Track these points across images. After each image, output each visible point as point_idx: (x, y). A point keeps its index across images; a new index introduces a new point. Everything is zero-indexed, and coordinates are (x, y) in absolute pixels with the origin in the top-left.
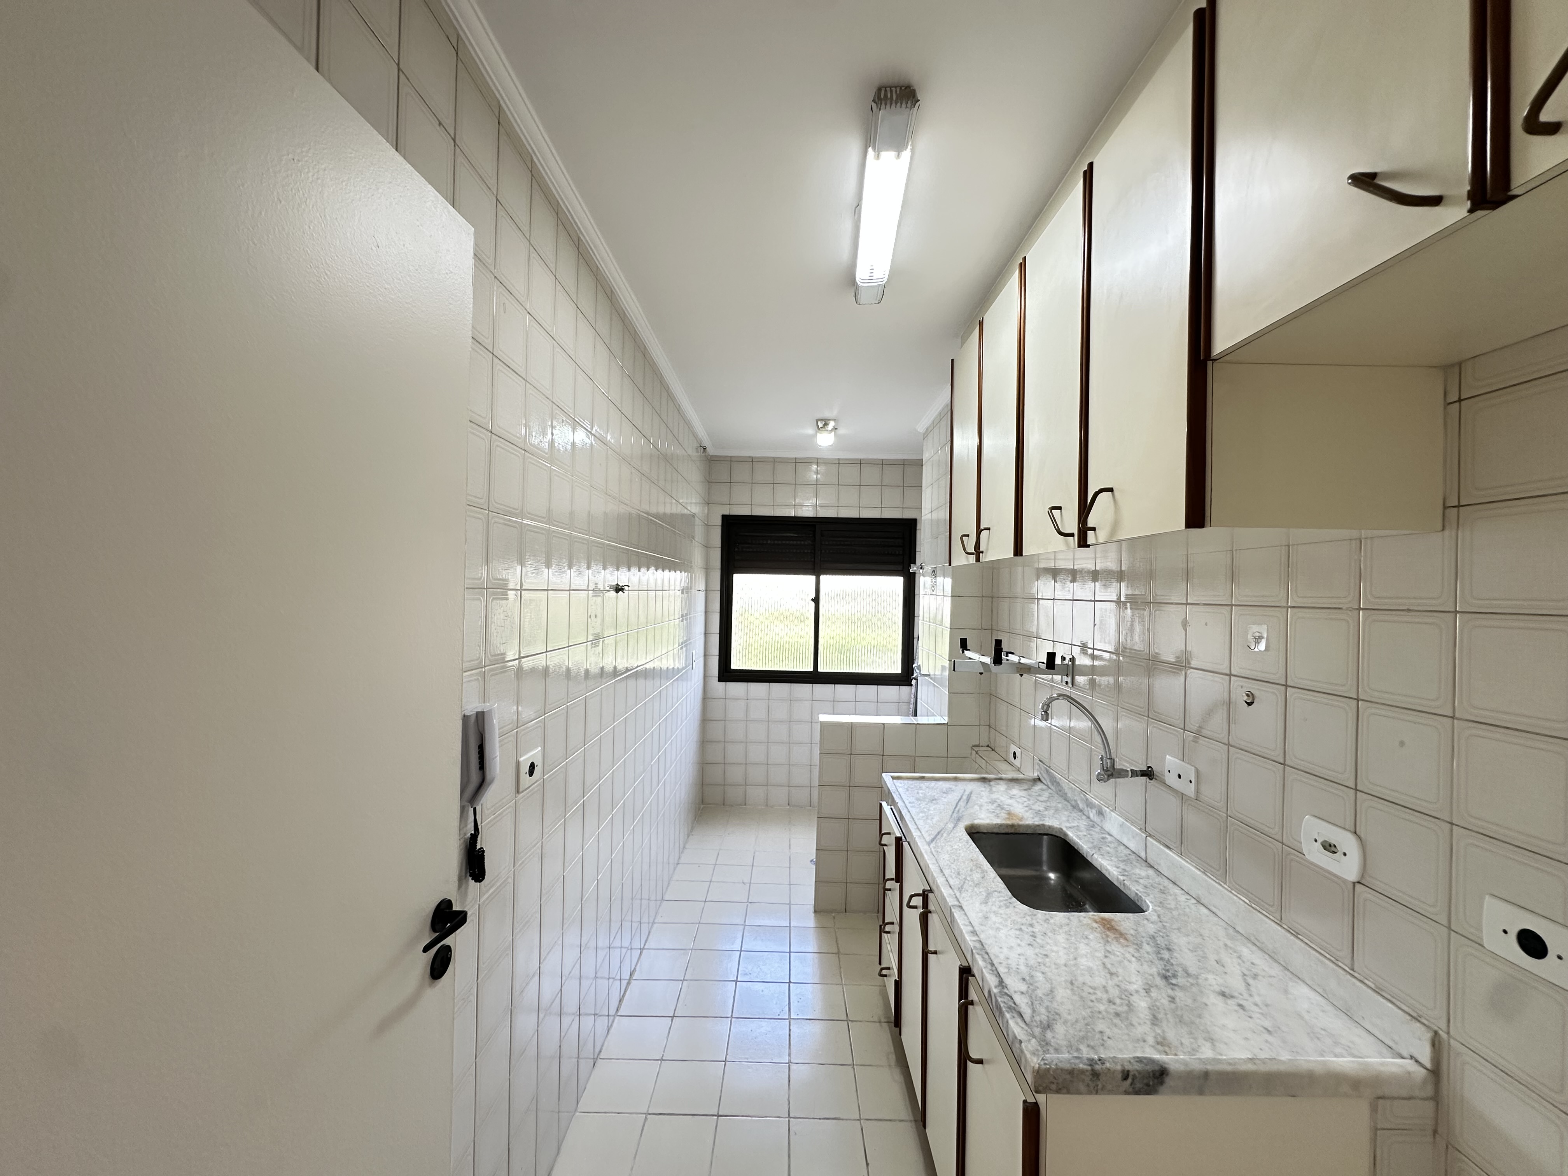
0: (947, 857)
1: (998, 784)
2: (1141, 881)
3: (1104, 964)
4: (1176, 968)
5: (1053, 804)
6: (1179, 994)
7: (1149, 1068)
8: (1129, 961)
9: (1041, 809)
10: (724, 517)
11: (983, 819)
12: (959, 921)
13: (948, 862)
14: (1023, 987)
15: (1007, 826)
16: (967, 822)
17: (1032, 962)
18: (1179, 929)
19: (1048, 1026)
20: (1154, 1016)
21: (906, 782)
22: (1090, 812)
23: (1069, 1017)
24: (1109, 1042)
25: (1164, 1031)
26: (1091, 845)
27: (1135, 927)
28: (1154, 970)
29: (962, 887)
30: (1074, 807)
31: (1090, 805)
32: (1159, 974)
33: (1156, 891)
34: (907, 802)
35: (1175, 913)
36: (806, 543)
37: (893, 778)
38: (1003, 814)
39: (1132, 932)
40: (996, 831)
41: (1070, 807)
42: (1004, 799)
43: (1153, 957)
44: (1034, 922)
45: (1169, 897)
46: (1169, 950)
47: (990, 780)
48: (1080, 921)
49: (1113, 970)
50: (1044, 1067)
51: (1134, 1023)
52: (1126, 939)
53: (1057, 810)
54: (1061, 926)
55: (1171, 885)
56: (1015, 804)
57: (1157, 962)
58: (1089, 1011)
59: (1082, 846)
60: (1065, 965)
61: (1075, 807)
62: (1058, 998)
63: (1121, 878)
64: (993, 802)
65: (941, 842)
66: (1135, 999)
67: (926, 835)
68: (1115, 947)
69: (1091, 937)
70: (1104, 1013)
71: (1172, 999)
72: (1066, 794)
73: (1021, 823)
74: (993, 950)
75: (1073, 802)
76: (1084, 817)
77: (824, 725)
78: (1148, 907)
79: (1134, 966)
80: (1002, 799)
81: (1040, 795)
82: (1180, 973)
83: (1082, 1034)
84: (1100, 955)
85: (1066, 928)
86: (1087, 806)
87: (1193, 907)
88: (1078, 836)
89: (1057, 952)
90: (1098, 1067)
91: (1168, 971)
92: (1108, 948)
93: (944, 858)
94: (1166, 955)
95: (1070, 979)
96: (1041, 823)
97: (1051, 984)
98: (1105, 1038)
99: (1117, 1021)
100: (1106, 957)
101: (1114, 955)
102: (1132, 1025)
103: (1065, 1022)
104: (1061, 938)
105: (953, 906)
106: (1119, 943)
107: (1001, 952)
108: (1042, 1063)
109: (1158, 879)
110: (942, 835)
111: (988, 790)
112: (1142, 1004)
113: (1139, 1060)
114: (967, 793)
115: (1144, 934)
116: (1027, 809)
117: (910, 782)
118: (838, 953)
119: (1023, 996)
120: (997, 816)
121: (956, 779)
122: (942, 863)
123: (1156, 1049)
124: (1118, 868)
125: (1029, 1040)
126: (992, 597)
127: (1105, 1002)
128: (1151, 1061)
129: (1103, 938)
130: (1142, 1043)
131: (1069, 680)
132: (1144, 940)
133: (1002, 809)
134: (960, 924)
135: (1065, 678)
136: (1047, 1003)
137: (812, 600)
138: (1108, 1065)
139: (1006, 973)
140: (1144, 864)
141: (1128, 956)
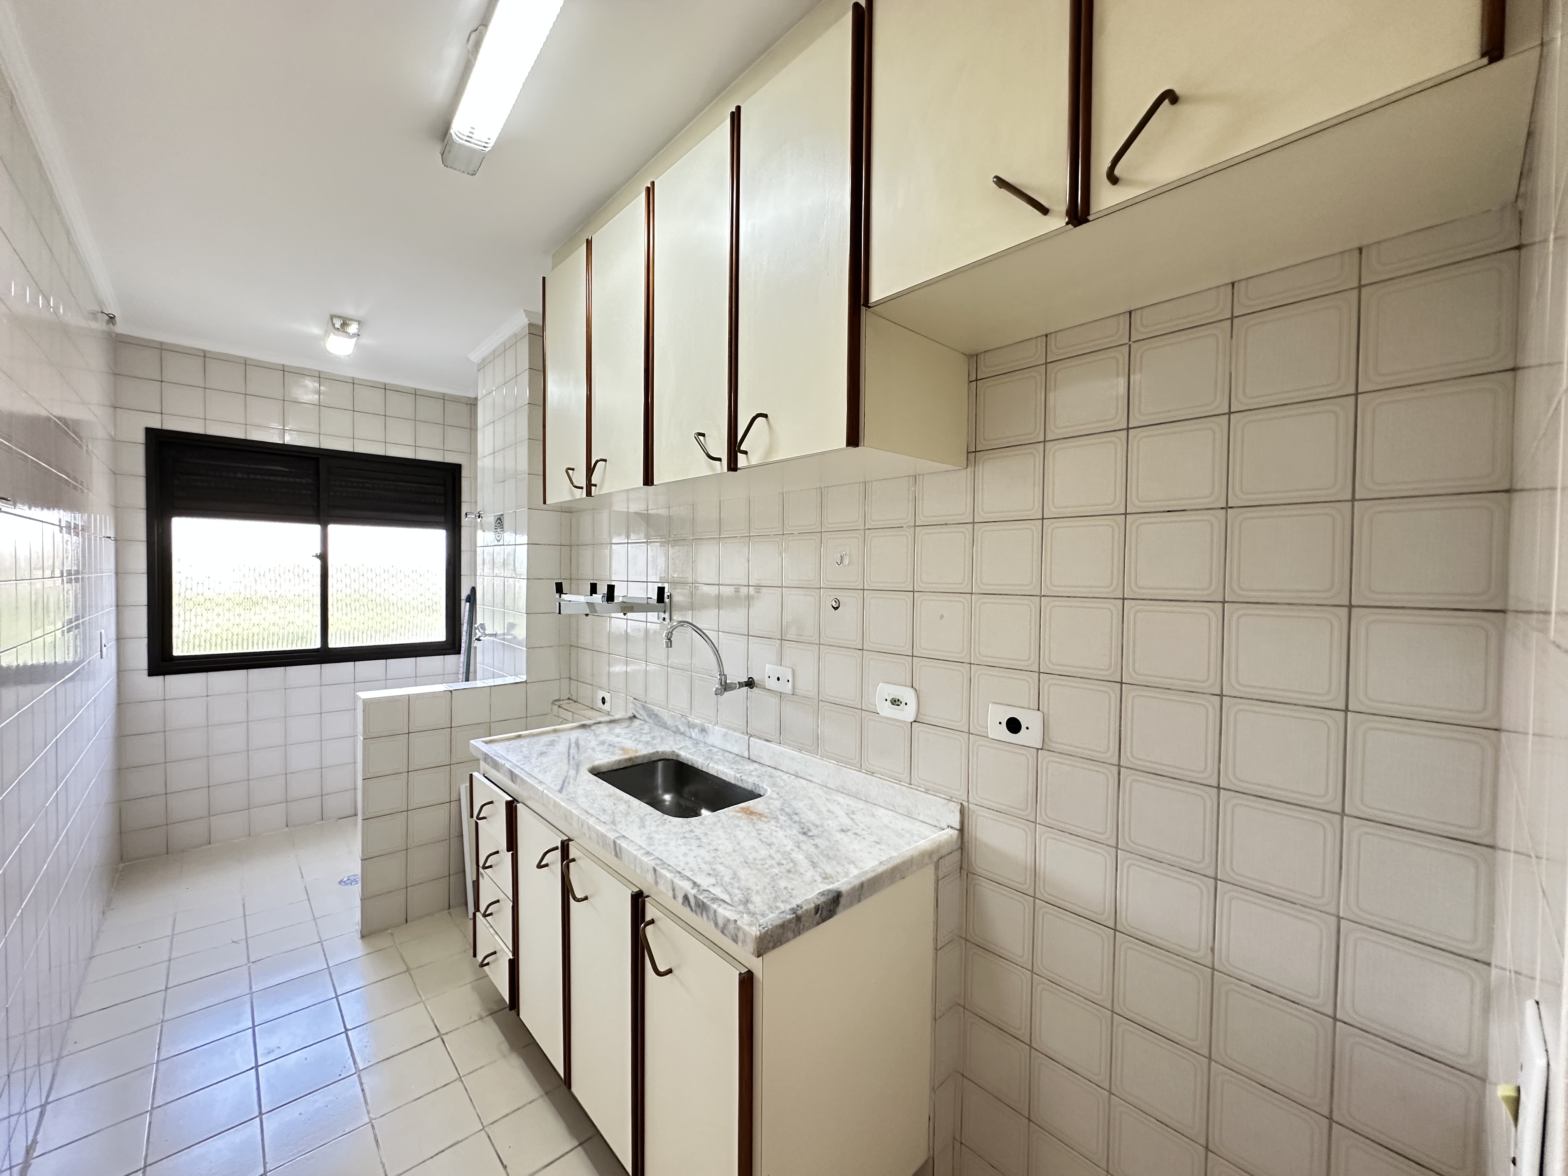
0: (584, 799)
1: (599, 728)
2: (753, 773)
3: (760, 840)
4: (807, 824)
5: (657, 734)
6: (817, 841)
7: (830, 896)
8: (776, 831)
9: (649, 739)
10: (149, 432)
11: (601, 759)
12: (629, 849)
13: (588, 804)
14: (712, 880)
15: (626, 760)
16: (589, 766)
18: (794, 798)
19: (746, 902)
20: (812, 862)
21: (502, 744)
22: (692, 732)
23: (758, 888)
24: (794, 893)
25: (823, 870)
26: (704, 758)
27: (766, 807)
28: (795, 832)
29: (614, 819)
30: (675, 733)
31: (691, 726)
32: (800, 833)
33: (767, 777)
35: (787, 788)
36: (304, 481)
37: (486, 743)
38: (618, 751)
39: (767, 811)
41: (673, 733)
42: (611, 738)
43: (789, 822)
45: (777, 779)
46: (796, 814)
47: (590, 726)
48: (726, 815)
49: (769, 842)
51: (803, 872)
52: (765, 817)
53: (662, 738)
54: (715, 824)
55: (774, 771)
57: (793, 825)
58: (769, 877)
59: (696, 761)
60: (734, 851)
61: (677, 732)
62: (743, 877)
63: (738, 775)
65: (571, 788)
66: (794, 855)
67: (552, 786)
68: (760, 825)
69: (741, 824)
71: (816, 846)
72: (665, 723)
73: (637, 755)
77: (367, 703)
78: (766, 791)
79: (781, 834)
81: (641, 729)
82: (812, 827)
83: (774, 895)
84: (754, 834)
85: (719, 825)
86: (689, 727)
87: (795, 781)
88: (690, 754)
89: (723, 844)
90: (799, 912)
91: (803, 828)
92: (757, 827)
93: (582, 801)
94: (796, 818)
95: (743, 860)
96: (655, 750)
97: (732, 869)
98: (790, 891)
99: (791, 875)
100: (759, 834)
101: (764, 831)
102: (802, 874)
103: (757, 892)
104: (720, 832)
106: (763, 821)
108: (761, 928)
109: (764, 769)
110: (569, 783)
111: (592, 734)
112: (799, 857)
113: (822, 894)
114: (573, 740)
115: (775, 809)
116: (637, 742)
117: (507, 743)
118: (408, 970)
119: (716, 887)
120: (613, 754)
121: (555, 731)
122: (585, 806)
123: (826, 883)
124: (732, 768)
125: (742, 917)
126: (571, 546)
127: (776, 865)
128: (829, 891)
129: (749, 822)
130: (815, 884)
132: (777, 813)
133: (615, 747)
134: (632, 851)
135: (662, 615)
137: (317, 556)
138: (805, 907)
139: (692, 875)
140: (749, 761)
141: (773, 828)
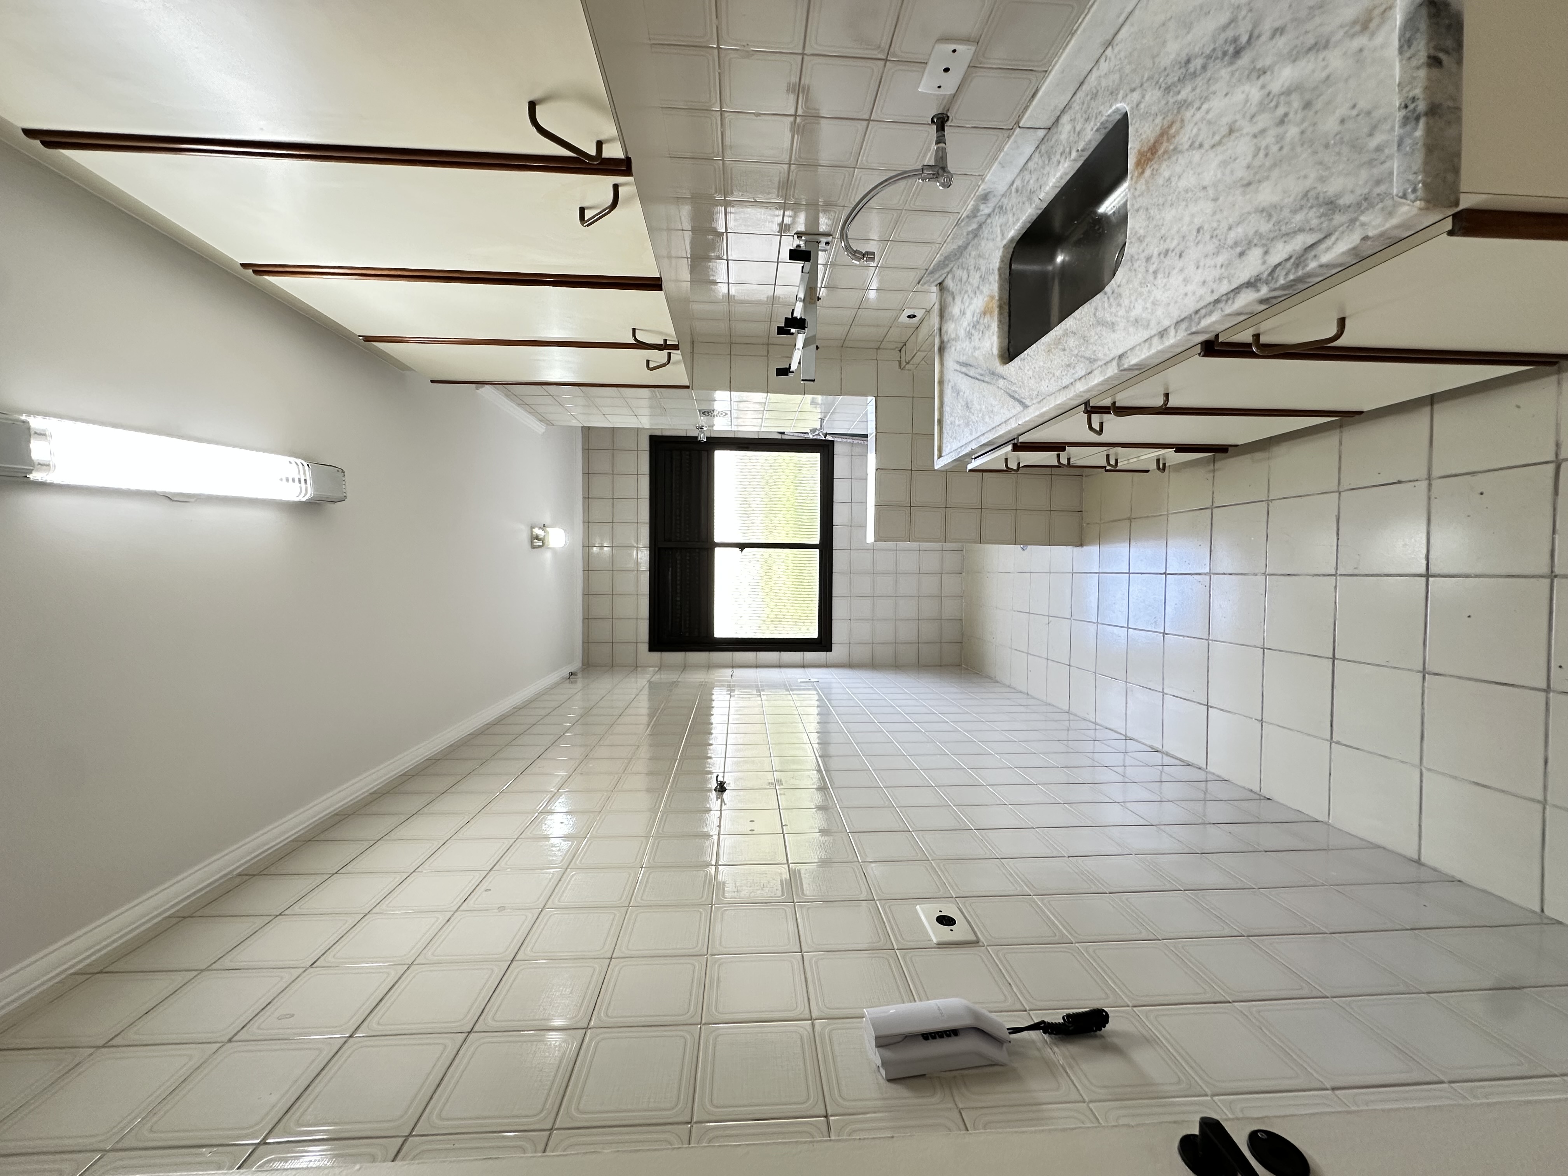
0: (1044, 384)
1: (947, 332)
2: (1078, 129)
5: (972, 262)
7: (1423, 25)
8: (1207, 112)
9: (978, 275)
10: (651, 649)
11: (992, 345)
12: (1143, 356)
13: (1052, 380)
14: (1256, 253)
15: (1001, 313)
16: (997, 362)
17: (1211, 247)
18: (1154, 57)
19: (1331, 205)
20: (1310, 49)
21: (944, 441)
22: (982, 213)
23: (1313, 175)
25: (1341, 26)
27: (1151, 119)
28: (1224, 73)
29: (1089, 359)
30: (976, 236)
31: (975, 211)
32: (1231, 63)
33: (1093, 104)
34: (970, 438)
35: (1128, 69)
36: (679, 558)
37: (940, 456)
38: (986, 320)
39: (1159, 120)
40: (1006, 328)
41: (976, 240)
42: (966, 322)
43: (1200, 81)
44: (1142, 256)
45: (1104, 84)
46: (1188, 61)
47: (942, 342)
48: (1142, 195)
49: (1224, 130)
50: (1420, 193)
52: (1170, 126)
53: (979, 256)
54: (1150, 218)
55: (1085, 87)
56: (972, 308)
57: (1209, 74)
59: (1029, 216)
61: (976, 234)
63: (1074, 154)
64: (970, 335)
65: (1023, 393)
67: (1015, 412)
68: (1184, 139)
69: (1166, 174)
70: (1305, 125)
71: (1279, 31)
72: (959, 247)
73: (997, 298)
74: (1191, 305)
75: (971, 236)
76: (989, 221)
77: (878, 537)
78: (1118, 109)
79: (1217, 104)
80: (965, 324)
81: (961, 280)
82: (1230, 34)
84: (1197, 155)
85: (1153, 212)
86: (975, 216)
87: (1116, 50)
88: (1014, 224)
89: (1193, 216)
90: (1422, 106)
91: (1225, 53)
92: (1186, 146)
93: (1046, 386)
94: (1198, 63)
95: (1241, 189)
96: (996, 272)
97: (1249, 213)
99: (1318, 105)
100: (1201, 146)
101: (1197, 135)
102: (1328, 77)
103: (1322, 180)
104: (1169, 215)
105: (1119, 365)
106: (1178, 132)
107: (1194, 293)
108: (1412, 197)
109: (1076, 106)
110: (1014, 391)
111: (954, 343)
112: (1286, 75)
113: (1406, 43)
114: (958, 367)
115: (1163, 102)
116: (978, 293)
117: (945, 435)
118: (1130, 519)
120: (988, 327)
121: (941, 382)
122: (1054, 387)
123: (1379, 26)
124: (1059, 162)
125: (1363, 225)
126: (731, 343)
128: (1410, 24)
129: (1169, 158)
130: (1365, 53)
131: (823, 240)
132: (1171, 101)
133: (978, 322)
134: (1148, 354)
135: (822, 245)
136: (1286, 213)
137: (742, 551)
138: (1418, 92)
140: (1053, 130)
141: (1199, 115)
